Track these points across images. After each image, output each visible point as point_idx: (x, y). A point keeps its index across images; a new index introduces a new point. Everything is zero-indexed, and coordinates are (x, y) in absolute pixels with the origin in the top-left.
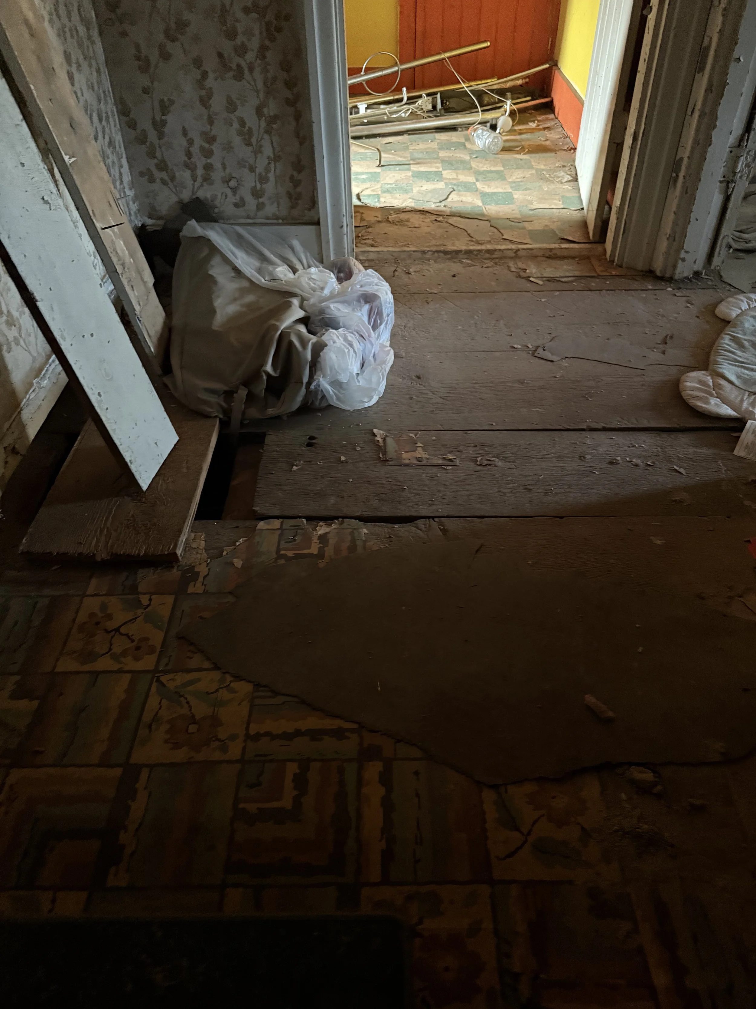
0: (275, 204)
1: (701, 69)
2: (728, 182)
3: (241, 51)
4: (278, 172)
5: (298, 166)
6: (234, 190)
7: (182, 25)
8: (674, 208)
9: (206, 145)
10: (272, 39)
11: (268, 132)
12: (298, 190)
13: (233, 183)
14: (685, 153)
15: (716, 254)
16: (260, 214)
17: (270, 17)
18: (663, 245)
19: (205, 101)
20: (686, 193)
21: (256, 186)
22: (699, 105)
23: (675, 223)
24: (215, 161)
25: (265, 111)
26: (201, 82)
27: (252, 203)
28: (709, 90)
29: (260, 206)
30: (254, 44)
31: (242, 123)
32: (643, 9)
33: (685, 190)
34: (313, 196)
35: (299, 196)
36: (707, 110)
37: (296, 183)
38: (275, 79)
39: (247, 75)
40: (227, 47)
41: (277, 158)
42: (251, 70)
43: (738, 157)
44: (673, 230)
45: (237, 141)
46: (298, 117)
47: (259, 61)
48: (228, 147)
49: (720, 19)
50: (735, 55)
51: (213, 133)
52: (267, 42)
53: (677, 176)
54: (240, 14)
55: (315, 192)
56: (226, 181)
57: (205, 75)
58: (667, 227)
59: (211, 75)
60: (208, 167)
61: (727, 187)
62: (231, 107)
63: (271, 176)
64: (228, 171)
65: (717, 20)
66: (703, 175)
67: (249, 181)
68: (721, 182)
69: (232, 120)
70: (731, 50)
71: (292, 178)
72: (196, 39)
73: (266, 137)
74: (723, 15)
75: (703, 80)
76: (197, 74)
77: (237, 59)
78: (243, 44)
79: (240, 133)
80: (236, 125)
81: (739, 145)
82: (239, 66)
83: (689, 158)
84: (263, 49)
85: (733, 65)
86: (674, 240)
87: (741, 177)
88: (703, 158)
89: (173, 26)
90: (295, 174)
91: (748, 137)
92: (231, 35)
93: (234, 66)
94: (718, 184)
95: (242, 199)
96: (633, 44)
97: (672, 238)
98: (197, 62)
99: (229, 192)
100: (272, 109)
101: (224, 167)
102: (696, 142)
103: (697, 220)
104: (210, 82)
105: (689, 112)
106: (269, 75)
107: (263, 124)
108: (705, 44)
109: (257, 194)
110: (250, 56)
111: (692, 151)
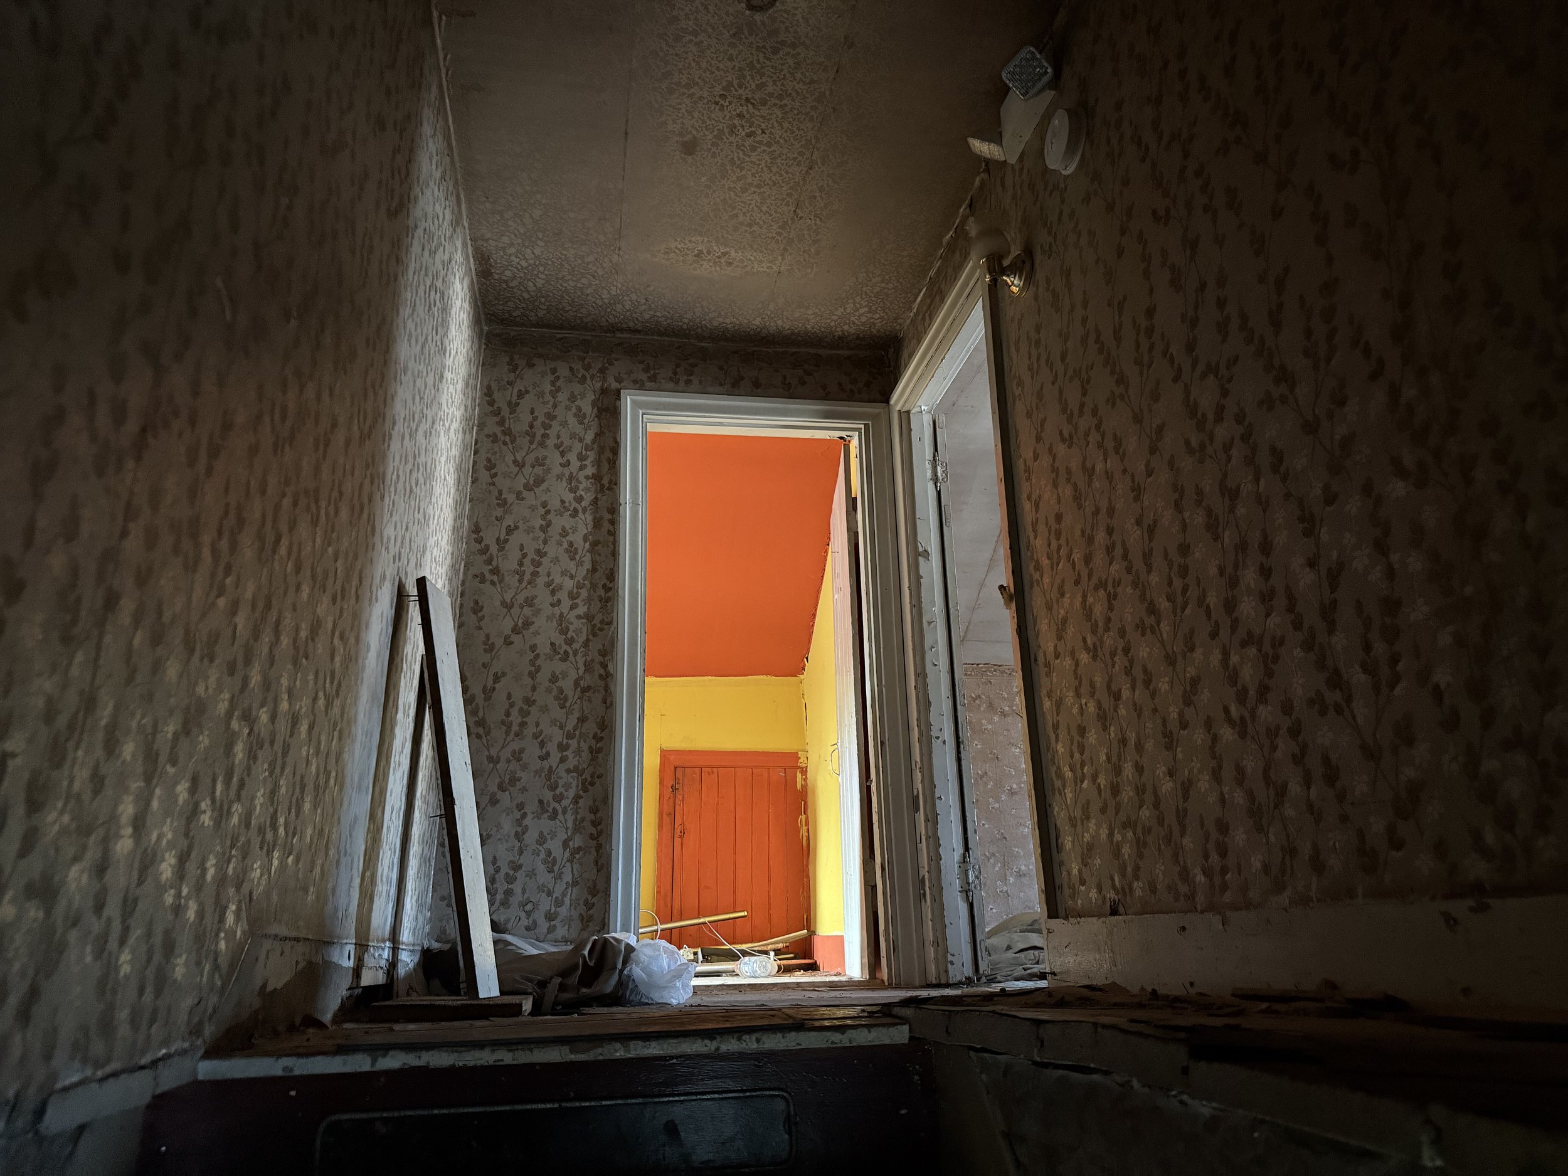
0: (567, 927)
1: (917, 810)
2: (967, 892)
3: (559, 799)
4: (574, 895)
5: (593, 891)
6: (529, 914)
7: (514, 780)
8: (930, 917)
9: (511, 873)
10: (586, 791)
11: (571, 861)
12: (591, 912)
13: (529, 907)
14: (924, 872)
15: (980, 958)
16: (550, 936)
17: (586, 775)
18: (931, 953)
19: (518, 836)
20: (935, 901)
21: (550, 910)
22: (923, 832)
23: (934, 930)
24: (517, 888)
25: (571, 843)
26: (519, 822)
27: (543, 925)
28: (927, 820)
29: (551, 929)
30: (571, 793)
31: (549, 853)
32: (867, 781)
33: (934, 900)
34: (604, 919)
35: (590, 918)
36: (930, 834)
37: (589, 906)
38: (583, 819)
39: (560, 817)
40: (548, 795)
41: (575, 883)
42: (564, 812)
43: (967, 871)
44: (934, 935)
45: (541, 868)
46: (599, 847)
47: (571, 806)
48: (532, 874)
49: (919, 774)
50: (937, 795)
51: (521, 862)
52: (581, 792)
53: (925, 891)
54: (563, 774)
55: (607, 914)
56: (523, 905)
57: (524, 816)
58: (930, 936)
59: (530, 816)
60: (509, 893)
61: (967, 896)
62: (541, 840)
63: (567, 900)
64: (526, 896)
65: (918, 776)
66: (944, 885)
67: (546, 904)
68: (960, 892)
69: (540, 851)
70: (933, 793)
71: (586, 902)
72: (524, 790)
73: (568, 864)
74: (920, 772)
75: (921, 816)
76: (518, 815)
77: (554, 804)
78: (561, 793)
79: (545, 862)
80: (543, 855)
81: (964, 862)
82: (554, 810)
83: (928, 872)
84: (577, 797)
85: (937, 801)
86: (938, 946)
87: (975, 887)
88: (939, 870)
89: (507, 781)
90: (590, 897)
91: (969, 854)
92: (553, 788)
93: (550, 810)
94: (959, 894)
95: (535, 922)
96: (866, 811)
97: (936, 944)
98: (520, 806)
99: (523, 915)
100: (577, 842)
101: (524, 891)
102: (930, 859)
103: (951, 924)
104: (527, 822)
105: (918, 841)
106: (579, 817)
107: (567, 854)
108: (915, 793)
109: (550, 917)
110: (565, 803)
111: (929, 865)
